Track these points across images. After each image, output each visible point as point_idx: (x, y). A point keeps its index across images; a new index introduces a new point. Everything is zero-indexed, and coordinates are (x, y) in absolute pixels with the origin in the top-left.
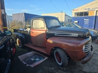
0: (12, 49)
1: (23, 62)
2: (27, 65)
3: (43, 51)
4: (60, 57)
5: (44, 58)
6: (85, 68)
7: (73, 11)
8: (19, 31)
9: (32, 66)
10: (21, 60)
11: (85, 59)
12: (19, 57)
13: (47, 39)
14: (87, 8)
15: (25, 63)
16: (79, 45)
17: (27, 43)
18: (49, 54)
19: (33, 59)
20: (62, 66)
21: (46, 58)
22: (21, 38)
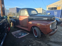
0: (8, 28)
1: (14, 35)
2: (17, 37)
3: (26, 29)
4: (36, 33)
5: (27, 33)
6: (51, 39)
7: (47, 7)
8: (12, 18)
9: (19, 37)
10: (13, 34)
11: (51, 33)
12: (12, 33)
13: (29, 21)
14: (56, 5)
15: (15, 36)
16: (47, 25)
17: (17, 25)
18: (30, 31)
19: (20, 34)
20: (37, 38)
21: (28, 34)
22: (13, 22)
